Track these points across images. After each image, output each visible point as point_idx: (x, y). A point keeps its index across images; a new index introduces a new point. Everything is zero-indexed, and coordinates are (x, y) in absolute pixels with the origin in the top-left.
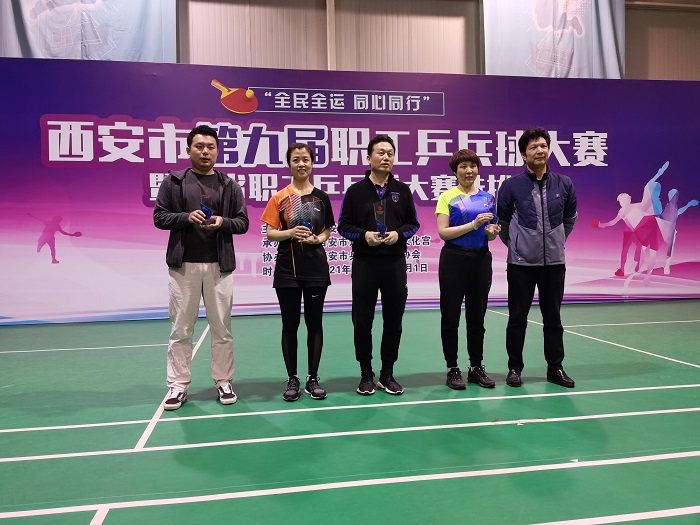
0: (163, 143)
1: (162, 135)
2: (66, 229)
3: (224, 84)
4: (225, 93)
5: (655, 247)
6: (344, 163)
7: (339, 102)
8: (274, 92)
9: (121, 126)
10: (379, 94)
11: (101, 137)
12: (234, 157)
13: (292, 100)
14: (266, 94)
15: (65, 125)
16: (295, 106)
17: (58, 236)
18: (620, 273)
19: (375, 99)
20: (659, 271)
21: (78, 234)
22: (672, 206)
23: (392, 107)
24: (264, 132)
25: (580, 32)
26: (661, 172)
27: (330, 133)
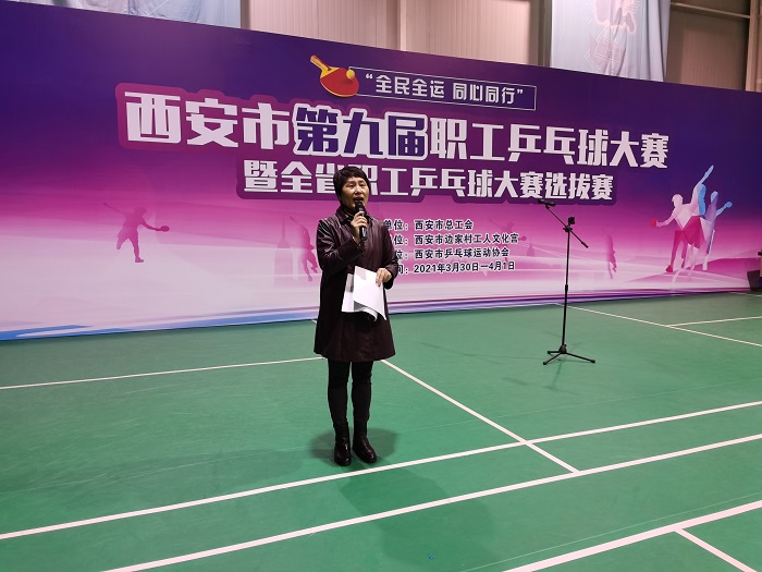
0: (258, 125)
1: (258, 116)
2: (151, 222)
3: (324, 62)
4: (325, 71)
5: (697, 246)
6: (442, 156)
7: (439, 90)
8: (376, 75)
9: (211, 103)
10: (478, 84)
11: (189, 115)
12: (334, 145)
13: (393, 84)
14: (367, 76)
15: (146, 97)
16: (396, 92)
17: (142, 231)
18: (670, 270)
19: (473, 88)
20: (699, 267)
21: (165, 229)
22: (713, 207)
23: (488, 99)
24: (365, 119)
25: (632, 30)
26: (707, 174)
27: (430, 123)
